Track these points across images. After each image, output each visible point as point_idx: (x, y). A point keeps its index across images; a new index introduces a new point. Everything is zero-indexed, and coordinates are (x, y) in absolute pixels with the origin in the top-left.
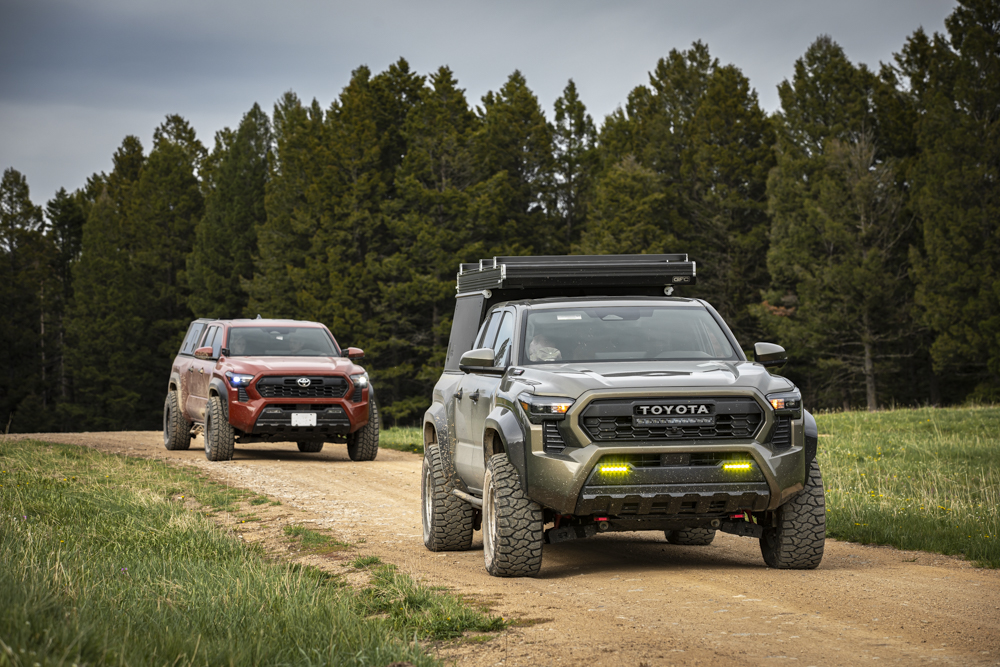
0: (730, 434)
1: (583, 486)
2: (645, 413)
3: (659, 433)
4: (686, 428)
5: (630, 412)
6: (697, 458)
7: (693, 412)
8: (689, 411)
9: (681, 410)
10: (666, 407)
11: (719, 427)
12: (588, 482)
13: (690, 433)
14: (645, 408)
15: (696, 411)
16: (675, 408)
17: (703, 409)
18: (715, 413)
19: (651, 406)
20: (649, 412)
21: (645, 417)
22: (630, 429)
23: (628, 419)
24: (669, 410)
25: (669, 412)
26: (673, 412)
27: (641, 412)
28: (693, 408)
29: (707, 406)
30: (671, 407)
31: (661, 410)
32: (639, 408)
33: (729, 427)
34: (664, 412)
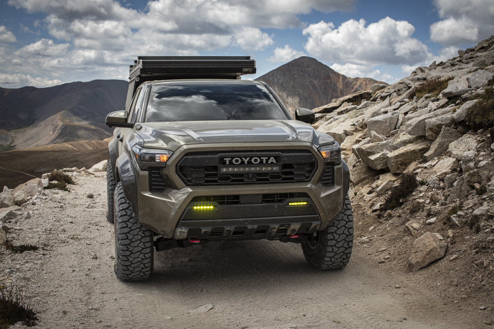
0: (292, 179)
1: (179, 220)
2: (228, 163)
3: (238, 179)
4: (259, 174)
5: (216, 163)
6: (267, 198)
7: (264, 162)
8: (261, 162)
9: (256, 160)
10: (244, 159)
11: (284, 173)
12: (182, 218)
13: (262, 179)
14: (227, 160)
15: (267, 162)
16: (251, 159)
17: (272, 160)
18: (281, 163)
19: (232, 159)
20: (231, 162)
21: (228, 167)
22: (215, 175)
23: (215, 168)
24: (246, 161)
25: (246, 163)
26: (250, 162)
27: (224, 163)
28: (264, 159)
29: (275, 158)
30: (248, 159)
31: (240, 161)
32: (223, 160)
33: (292, 173)
34: (243, 162)
